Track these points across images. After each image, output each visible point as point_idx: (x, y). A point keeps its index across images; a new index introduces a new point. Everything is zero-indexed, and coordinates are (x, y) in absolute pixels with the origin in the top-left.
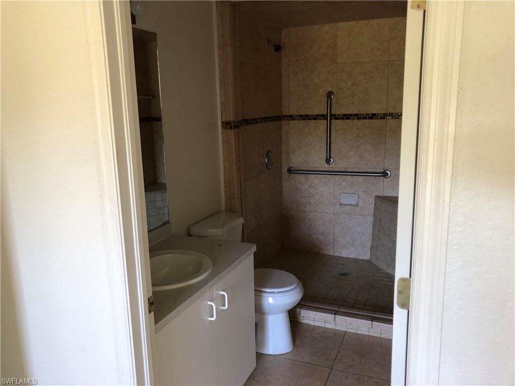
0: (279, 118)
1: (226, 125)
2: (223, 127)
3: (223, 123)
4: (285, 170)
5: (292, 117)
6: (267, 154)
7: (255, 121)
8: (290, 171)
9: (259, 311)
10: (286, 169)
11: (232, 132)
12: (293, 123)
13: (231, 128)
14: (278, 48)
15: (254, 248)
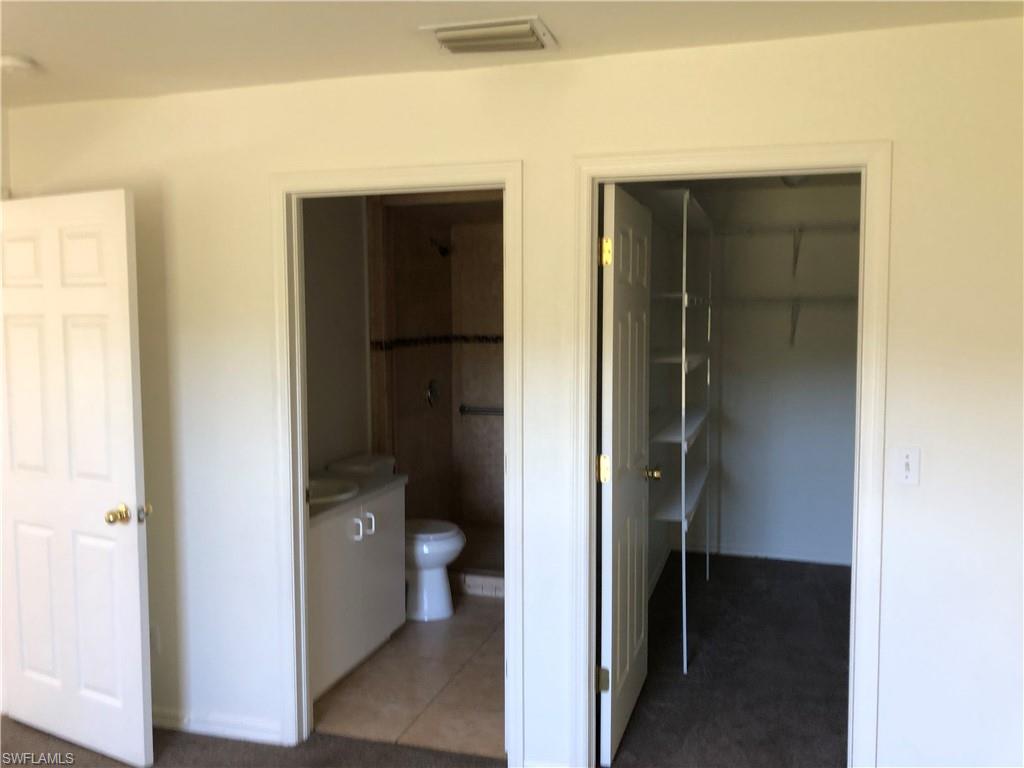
0: (448, 339)
1: (376, 345)
2: (371, 349)
3: (372, 343)
4: (456, 410)
5: (465, 339)
6: (430, 387)
7: (414, 342)
8: (463, 410)
9: (411, 566)
10: (458, 410)
11: (382, 354)
12: (467, 347)
13: (382, 348)
14: (445, 251)
15: (404, 480)
